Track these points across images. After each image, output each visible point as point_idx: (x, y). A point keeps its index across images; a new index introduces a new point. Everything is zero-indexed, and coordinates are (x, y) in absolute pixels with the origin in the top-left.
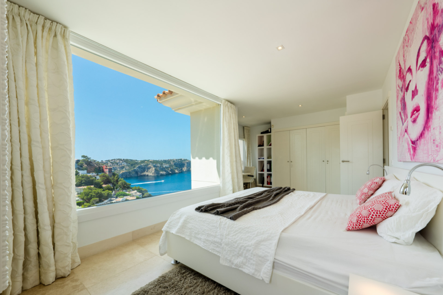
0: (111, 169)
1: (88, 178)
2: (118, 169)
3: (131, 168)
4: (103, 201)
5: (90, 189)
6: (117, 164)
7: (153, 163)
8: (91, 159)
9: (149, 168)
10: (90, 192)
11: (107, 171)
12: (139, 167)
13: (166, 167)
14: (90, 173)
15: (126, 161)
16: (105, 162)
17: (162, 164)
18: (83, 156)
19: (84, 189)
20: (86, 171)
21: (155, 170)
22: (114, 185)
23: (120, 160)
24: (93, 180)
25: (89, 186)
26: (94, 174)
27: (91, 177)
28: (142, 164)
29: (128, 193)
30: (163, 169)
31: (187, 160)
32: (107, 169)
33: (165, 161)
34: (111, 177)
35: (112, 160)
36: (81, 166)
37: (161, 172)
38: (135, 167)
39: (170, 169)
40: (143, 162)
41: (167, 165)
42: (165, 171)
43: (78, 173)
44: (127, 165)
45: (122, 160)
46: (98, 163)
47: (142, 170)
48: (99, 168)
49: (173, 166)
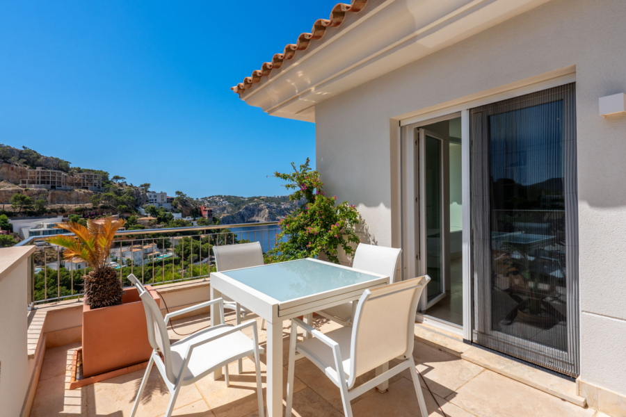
0: (211, 211)
2: (218, 212)
3: (235, 211)
5: (187, 240)
6: (217, 203)
7: (266, 202)
8: (187, 196)
9: (260, 210)
10: (187, 246)
11: (205, 214)
12: (246, 209)
13: (286, 209)
14: (185, 217)
15: (228, 198)
16: (201, 200)
17: (279, 203)
18: (178, 193)
19: (180, 240)
20: (180, 214)
21: (270, 213)
23: (220, 197)
25: (186, 236)
26: (191, 219)
27: (187, 222)
28: (251, 204)
30: (281, 212)
32: (206, 211)
33: (284, 199)
34: (211, 223)
35: (210, 198)
36: (175, 207)
38: (239, 208)
40: (251, 199)
41: (288, 206)
43: (173, 217)
44: (230, 205)
45: (222, 198)
46: (195, 203)
47: (250, 213)
48: (197, 209)
49: (296, 207)
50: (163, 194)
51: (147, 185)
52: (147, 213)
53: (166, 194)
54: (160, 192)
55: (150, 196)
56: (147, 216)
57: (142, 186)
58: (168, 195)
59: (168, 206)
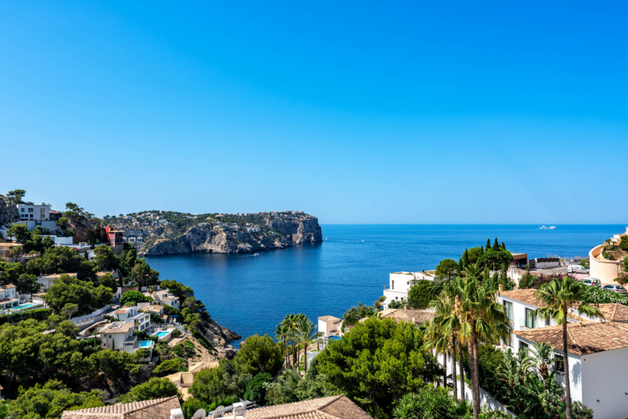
0: (121, 234)
1: (69, 254)
2: (152, 235)
3: (176, 233)
4: (90, 312)
5: (67, 281)
6: (150, 222)
7: (223, 221)
8: (84, 211)
9: (213, 234)
10: (64, 289)
11: (112, 238)
12: (193, 231)
13: (252, 233)
14: (77, 243)
15: (168, 215)
16: (126, 217)
17: (243, 224)
18: (70, 205)
19: (56, 281)
20: (71, 239)
21: (228, 238)
22: (124, 273)
23: (156, 213)
24: (80, 259)
25: (65, 275)
26: (86, 246)
27: (78, 251)
28: (200, 225)
29: (147, 295)
30: (246, 237)
31: (303, 214)
32: (113, 233)
33: (252, 218)
34: (119, 253)
35: (140, 214)
36: (64, 228)
37: (241, 245)
38: (184, 231)
39: (261, 237)
40: (202, 218)
41: (256, 228)
42: (251, 242)
43: (53, 243)
44: (170, 226)
45: (159, 215)
46: (97, 221)
47: (199, 237)
48: (98, 231)
49: (268, 230)
50: (44, 207)
51: (21, 193)
52: (11, 236)
53: (49, 206)
54: (40, 204)
55: (23, 210)
56: (11, 241)
57: (12, 193)
58: (52, 208)
59: (52, 226)
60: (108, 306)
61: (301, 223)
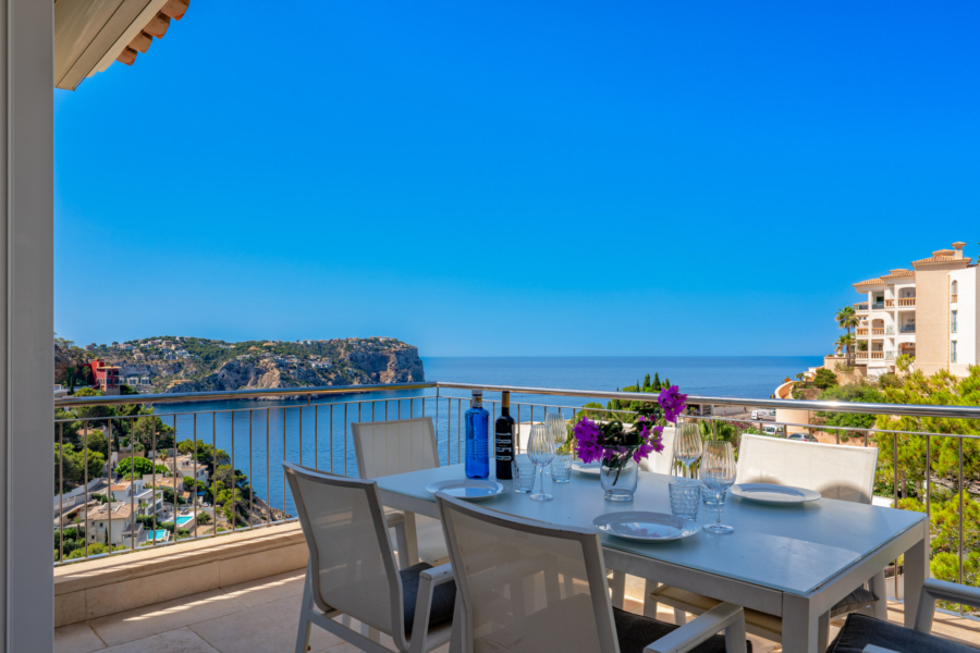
0: (116, 372)
2: (164, 373)
3: (203, 371)
4: (69, 489)
6: (161, 354)
7: (275, 353)
9: (260, 372)
12: (229, 368)
13: (319, 370)
15: (188, 344)
16: (123, 347)
17: (306, 357)
21: (283, 378)
22: (120, 430)
23: (171, 340)
26: (60, 389)
28: (239, 358)
29: (158, 462)
30: (311, 376)
31: (397, 343)
32: (103, 370)
33: (319, 348)
35: (145, 341)
38: (214, 367)
39: (332, 376)
40: (242, 348)
41: (325, 363)
42: (317, 383)
44: (193, 360)
45: (175, 343)
46: (77, 353)
47: (238, 377)
48: (80, 367)
49: (344, 366)
60: (96, 481)
61: (393, 356)
